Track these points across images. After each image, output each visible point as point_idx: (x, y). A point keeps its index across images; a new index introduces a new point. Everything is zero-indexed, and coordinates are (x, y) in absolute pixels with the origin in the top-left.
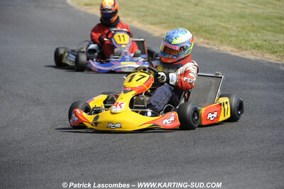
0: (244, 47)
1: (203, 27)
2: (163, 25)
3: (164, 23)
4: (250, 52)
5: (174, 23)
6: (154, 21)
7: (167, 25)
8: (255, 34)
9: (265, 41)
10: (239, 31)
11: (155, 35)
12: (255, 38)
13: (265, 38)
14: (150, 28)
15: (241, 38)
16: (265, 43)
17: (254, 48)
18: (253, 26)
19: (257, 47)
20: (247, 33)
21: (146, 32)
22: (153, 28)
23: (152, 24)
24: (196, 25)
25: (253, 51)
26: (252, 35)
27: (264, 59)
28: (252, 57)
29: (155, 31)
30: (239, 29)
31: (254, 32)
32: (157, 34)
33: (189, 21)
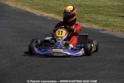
0: (82, 21)
1: (61, 11)
2: (41, 10)
3: (42, 9)
4: (85, 23)
5: (47, 9)
6: (37, 8)
7: (43, 10)
8: (87, 15)
9: (92, 18)
10: (79, 13)
11: (38, 15)
12: (87, 17)
13: (92, 17)
14: (35, 12)
15: (80, 17)
16: (92, 19)
17: (87, 22)
18: (86, 11)
19: (88, 21)
20: (83, 14)
21: (33, 14)
22: (36, 11)
23: (36, 10)
24: (57, 10)
25: (86, 23)
26: (85, 15)
27: (92, 27)
28: (86, 26)
29: (38, 13)
30: (79, 12)
31: (86, 13)
32: (38, 14)
33: (54, 8)
